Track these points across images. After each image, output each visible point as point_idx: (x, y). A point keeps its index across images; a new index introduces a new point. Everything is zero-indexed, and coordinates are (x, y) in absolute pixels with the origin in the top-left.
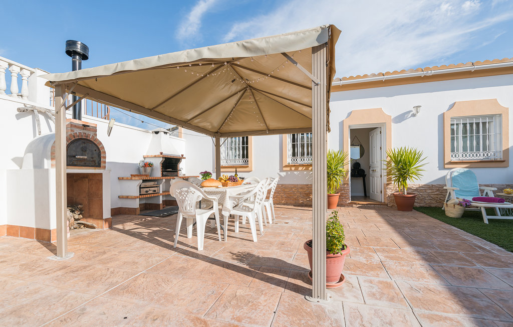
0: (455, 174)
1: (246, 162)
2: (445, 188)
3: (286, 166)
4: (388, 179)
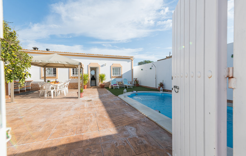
0: (112, 80)
1: (55, 75)
3: (71, 77)
4: (100, 81)
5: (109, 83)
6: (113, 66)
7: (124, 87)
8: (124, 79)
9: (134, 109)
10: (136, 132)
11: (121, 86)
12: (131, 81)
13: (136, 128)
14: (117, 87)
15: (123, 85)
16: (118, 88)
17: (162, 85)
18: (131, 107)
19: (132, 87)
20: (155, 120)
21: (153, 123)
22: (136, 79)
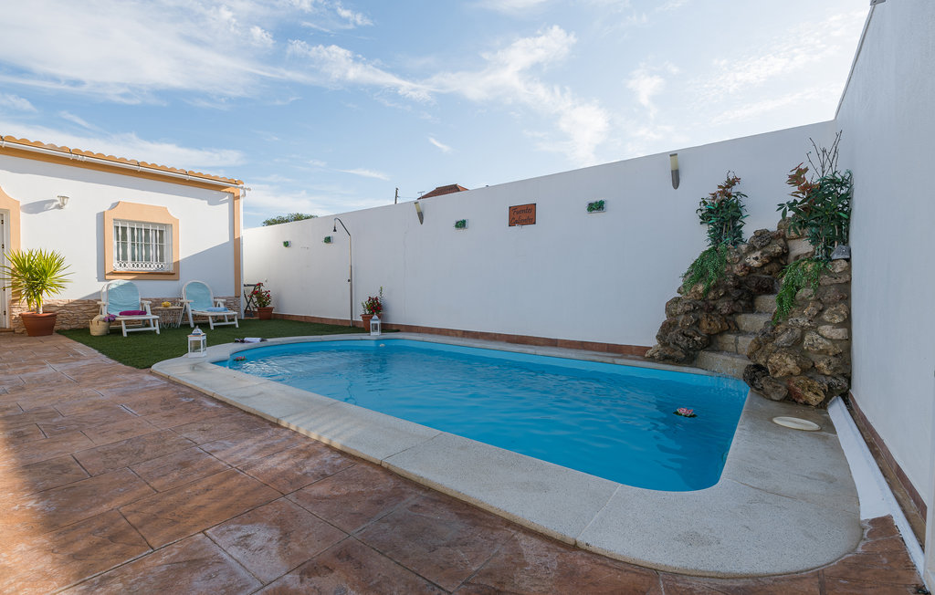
0: (113, 286)
2: (99, 303)
4: (15, 294)
5: (91, 305)
6: (117, 214)
7: (189, 325)
8: (190, 285)
9: (255, 422)
10: (281, 553)
11: (170, 319)
12: (233, 295)
13: (280, 523)
14: (148, 326)
15: (186, 315)
16: (152, 328)
17: (375, 307)
18: (239, 415)
19: (236, 322)
20: (376, 455)
21: (370, 469)
22: (259, 284)
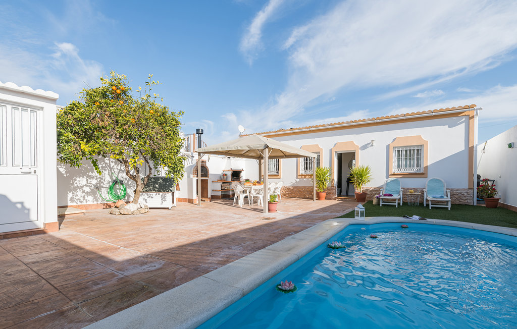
0: (389, 181)
1: (278, 173)
3: (300, 175)
6: (395, 144)
8: (431, 180)
19: (449, 206)
